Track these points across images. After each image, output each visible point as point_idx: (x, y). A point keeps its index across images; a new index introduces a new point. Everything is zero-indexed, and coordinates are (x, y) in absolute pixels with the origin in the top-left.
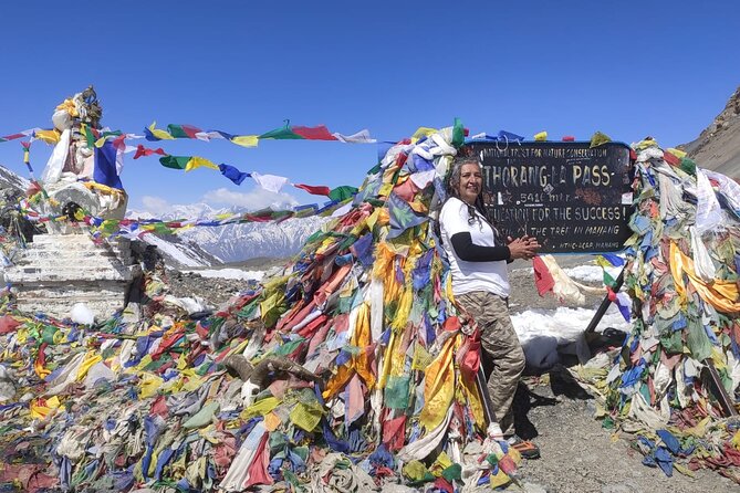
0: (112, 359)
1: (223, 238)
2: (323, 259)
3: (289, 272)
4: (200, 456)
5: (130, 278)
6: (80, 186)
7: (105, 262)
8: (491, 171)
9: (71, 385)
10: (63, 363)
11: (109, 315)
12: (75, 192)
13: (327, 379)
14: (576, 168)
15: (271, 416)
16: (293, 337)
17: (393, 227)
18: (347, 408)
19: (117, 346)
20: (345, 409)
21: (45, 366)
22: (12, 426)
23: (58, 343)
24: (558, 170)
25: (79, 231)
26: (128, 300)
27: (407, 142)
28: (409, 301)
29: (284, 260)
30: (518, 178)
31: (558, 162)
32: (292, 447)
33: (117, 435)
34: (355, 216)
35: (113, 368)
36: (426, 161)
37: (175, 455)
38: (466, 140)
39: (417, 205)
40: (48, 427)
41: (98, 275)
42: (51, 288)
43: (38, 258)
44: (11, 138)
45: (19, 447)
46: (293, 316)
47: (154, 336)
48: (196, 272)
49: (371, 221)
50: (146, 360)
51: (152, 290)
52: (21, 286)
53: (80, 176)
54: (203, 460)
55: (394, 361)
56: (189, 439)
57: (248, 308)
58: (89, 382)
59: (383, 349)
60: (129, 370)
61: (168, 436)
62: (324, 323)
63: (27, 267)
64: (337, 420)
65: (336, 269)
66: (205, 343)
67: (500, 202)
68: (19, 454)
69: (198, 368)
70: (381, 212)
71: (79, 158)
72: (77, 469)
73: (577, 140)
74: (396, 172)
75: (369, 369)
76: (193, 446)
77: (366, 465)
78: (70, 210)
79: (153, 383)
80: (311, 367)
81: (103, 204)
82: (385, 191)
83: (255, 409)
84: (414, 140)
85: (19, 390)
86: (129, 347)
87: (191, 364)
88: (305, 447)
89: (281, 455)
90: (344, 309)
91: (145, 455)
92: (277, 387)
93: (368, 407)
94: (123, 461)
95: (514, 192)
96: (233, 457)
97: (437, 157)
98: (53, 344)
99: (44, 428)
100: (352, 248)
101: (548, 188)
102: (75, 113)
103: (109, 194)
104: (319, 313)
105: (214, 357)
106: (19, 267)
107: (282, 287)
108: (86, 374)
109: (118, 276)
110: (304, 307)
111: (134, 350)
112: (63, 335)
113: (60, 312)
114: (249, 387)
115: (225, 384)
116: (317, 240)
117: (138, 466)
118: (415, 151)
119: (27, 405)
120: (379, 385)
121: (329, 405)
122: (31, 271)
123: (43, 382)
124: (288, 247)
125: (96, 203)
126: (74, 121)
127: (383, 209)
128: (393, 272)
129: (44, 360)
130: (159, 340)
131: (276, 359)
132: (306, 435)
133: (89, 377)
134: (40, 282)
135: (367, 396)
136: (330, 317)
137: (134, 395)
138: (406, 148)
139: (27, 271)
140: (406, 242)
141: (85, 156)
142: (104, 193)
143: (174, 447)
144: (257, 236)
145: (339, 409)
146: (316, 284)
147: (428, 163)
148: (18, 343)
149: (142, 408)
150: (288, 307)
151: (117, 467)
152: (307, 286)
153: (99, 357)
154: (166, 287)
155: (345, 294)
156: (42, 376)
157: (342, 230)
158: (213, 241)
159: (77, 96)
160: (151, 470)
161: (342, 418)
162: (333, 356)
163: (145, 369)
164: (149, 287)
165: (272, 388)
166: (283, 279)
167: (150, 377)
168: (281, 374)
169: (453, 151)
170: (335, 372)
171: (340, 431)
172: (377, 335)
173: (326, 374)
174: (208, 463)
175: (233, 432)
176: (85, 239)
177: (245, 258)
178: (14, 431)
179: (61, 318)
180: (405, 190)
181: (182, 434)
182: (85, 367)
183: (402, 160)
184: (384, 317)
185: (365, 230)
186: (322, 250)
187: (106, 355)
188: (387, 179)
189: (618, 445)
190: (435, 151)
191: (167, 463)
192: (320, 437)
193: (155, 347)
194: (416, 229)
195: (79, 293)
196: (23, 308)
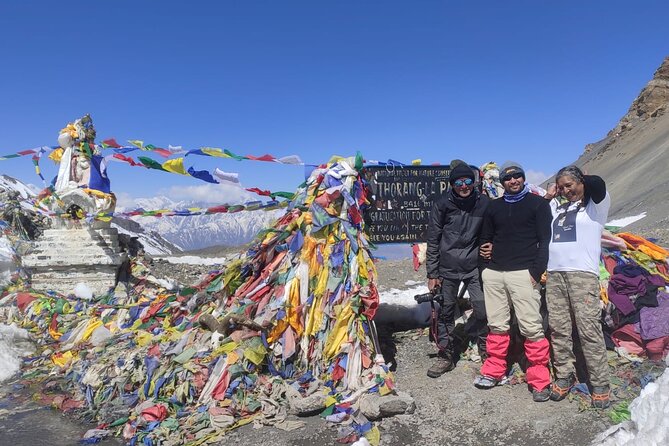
0: (111, 323)
1: (183, 228)
2: (267, 247)
3: (244, 256)
4: (184, 381)
5: (119, 262)
6: (81, 192)
7: (101, 251)
8: (383, 186)
9: (80, 344)
10: (71, 327)
11: (104, 291)
12: (77, 196)
13: (270, 329)
14: (442, 183)
15: (232, 354)
16: (247, 301)
17: (315, 225)
18: (284, 349)
19: (113, 314)
20: (283, 349)
21: (56, 331)
22: (40, 372)
23: (67, 312)
24: (430, 185)
25: (80, 226)
26: (118, 280)
27: (324, 167)
28: (326, 276)
29: (239, 248)
30: (402, 191)
31: (429, 179)
32: (246, 374)
33: (125, 370)
34: (289, 218)
35: (112, 330)
36: (337, 179)
37: (167, 381)
38: (365, 165)
39: (331, 210)
40: (68, 372)
41: (95, 261)
42: (58, 271)
43: (48, 248)
44: (24, 153)
45: (49, 385)
46: (247, 287)
47: (144, 305)
48: (164, 259)
49: (299, 221)
50: (138, 322)
51: (136, 272)
52: (35, 270)
53: (80, 184)
54: (187, 383)
55: (316, 317)
56: (176, 370)
57: (215, 282)
58: (94, 340)
59: (308, 309)
60: (125, 330)
61: (162, 369)
62: (268, 291)
63: (39, 255)
64: (277, 357)
65: (276, 254)
66: (183, 308)
67: (390, 207)
68: (50, 389)
69: (178, 327)
70: (307, 215)
71: (79, 170)
72: (97, 394)
73: (442, 164)
74: (317, 187)
75: (299, 322)
76: (179, 375)
77: (296, 385)
78: (73, 211)
79: (146, 337)
80: (259, 321)
81: (98, 206)
82: (309, 200)
83: (221, 350)
84: (329, 165)
85: (39, 348)
86: (123, 314)
87: (173, 324)
88: (256, 374)
89: (239, 379)
90: (281, 281)
91: (146, 382)
92: (236, 335)
93: (299, 348)
94: (130, 387)
95: (400, 200)
96: (206, 381)
97: (344, 177)
98: (62, 313)
99: (64, 372)
100: (287, 240)
101: (423, 197)
102: (76, 135)
103: (103, 197)
104: (264, 284)
105: (190, 318)
106: (33, 255)
107: (238, 267)
108: (91, 335)
109: (110, 261)
110: (254, 281)
111: (128, 316)
112: (70, 306)
113: (65, 290)
114: (216, 335)
115: (200, 335)
116: (263, 233)
117: (141, 390)
118: (329, 173)
119: (48, 357)
120: (306, 334)
121: (271, 347)
122: (44, 258)
123: (57, 342)
124: (242, 236)
125: (93, 205)
126: (74, 141)
127: (308, 213)
128: (315, 256)
129: (56, 326)
130: (147, 308)
131: (235, 316)
132: (256, 367)
133: (93, 337)
134: (49, 266)
135: (298, 340)
136: (272, 287)
137: (134, 345)
138: (323, 171)
139: (39, 258)
140: (324, 236)
141: (83, 168)
142: (99, 197)
143: (166, 376)
144: (213, 226)
145: (278, 350)
146: (263, 265)
147: (338, 181)
148: (34, 313)
149: (142, 352)
150: (243, 281)
151: (126, 391)
152: (256, 267)
153: (100, 322)
154: (147, 270)
155: (282, 271)
156: (56, 338)
157: (280, 228)
158: (174, 231)
159: (77, 121)
160: (150, 392)
161: (280, 356)
162: (274, 313)
163: (139, 328)
164: (134, 270)
165: (232, 336)
166: (240, 261)
167: (142, 333)
168: (238, 326)
169: (356, 173)
170: (275, 324)
171: (279, 364)
172: (304, 298)
173: (269, 326)
174: (190, 386)
175: (207, 365)
176: (85, 232)
177: (203, 246)
178: (42, 375)
179: (66, 294)
180: (324, 199)
181: (171, 368)
182: (90, 330)
183: (321, 179)
184: (309, 287)
185: (295, 228)
186: (266, 241)
187: (106, 320)
188: (311, 192)
189: (467, 372)
190: (342, 173)
191: (162, 387)
192: (265, 368)
193: (144, 313)
194: (331, 226)
195: (80, 275)
196: (36, 287)
